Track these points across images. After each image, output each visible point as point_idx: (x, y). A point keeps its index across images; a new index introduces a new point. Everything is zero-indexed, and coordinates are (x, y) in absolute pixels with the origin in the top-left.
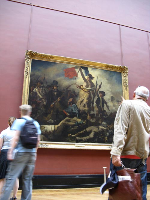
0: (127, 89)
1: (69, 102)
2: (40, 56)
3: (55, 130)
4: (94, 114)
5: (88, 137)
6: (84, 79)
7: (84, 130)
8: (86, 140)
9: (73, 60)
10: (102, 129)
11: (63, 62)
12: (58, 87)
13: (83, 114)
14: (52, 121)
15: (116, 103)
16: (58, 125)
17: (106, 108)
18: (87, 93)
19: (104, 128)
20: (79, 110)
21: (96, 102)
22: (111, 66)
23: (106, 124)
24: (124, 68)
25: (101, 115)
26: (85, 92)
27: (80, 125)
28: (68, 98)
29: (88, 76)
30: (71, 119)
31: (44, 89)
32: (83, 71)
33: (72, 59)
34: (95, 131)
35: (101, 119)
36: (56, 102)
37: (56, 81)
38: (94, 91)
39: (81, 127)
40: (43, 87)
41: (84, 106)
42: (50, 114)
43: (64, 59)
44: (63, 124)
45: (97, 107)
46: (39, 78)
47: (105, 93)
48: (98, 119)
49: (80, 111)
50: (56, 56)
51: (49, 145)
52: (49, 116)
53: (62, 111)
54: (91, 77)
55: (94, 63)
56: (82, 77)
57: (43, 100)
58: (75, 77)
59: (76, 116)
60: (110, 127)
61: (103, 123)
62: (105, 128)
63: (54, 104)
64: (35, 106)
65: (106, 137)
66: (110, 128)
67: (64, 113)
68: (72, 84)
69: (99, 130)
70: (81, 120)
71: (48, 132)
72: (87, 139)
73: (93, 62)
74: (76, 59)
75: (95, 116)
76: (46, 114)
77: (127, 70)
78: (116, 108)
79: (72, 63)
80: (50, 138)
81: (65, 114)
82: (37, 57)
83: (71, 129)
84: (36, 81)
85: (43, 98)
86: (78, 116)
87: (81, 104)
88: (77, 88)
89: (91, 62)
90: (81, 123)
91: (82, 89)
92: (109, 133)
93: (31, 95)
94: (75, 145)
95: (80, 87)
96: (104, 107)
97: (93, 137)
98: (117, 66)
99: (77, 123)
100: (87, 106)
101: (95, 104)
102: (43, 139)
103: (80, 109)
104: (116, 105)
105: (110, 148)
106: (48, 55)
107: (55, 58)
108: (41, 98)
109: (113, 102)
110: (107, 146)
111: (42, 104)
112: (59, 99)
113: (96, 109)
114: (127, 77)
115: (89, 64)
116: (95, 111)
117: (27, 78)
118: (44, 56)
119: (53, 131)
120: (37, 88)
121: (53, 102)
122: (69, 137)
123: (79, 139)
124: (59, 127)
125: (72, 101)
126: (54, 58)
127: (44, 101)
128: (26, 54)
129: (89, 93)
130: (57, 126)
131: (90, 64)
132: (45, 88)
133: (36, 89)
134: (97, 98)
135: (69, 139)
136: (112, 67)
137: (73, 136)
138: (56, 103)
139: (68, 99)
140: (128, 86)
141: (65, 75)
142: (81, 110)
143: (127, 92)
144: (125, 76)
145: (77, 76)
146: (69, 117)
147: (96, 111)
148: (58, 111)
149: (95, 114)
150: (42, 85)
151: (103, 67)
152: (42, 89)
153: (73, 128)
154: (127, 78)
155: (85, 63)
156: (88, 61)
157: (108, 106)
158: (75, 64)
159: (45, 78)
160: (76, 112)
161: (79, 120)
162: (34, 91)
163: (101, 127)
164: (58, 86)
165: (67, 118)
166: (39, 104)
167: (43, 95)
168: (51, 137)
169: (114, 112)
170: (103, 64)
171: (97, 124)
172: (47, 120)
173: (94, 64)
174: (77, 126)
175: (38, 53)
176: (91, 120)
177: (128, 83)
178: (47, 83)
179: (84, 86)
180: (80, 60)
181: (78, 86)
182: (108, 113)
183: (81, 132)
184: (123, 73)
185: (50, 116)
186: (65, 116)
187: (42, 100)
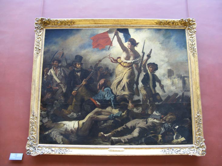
0: (195, 54)
1: (99, 85)
2: (56, 23)
3: (79, 128)
4: (139, 101)
5: (129, 137)
6: (122, 48)
7: (124, 126)
8: (127, 141)
9: (104, 22)
10: (153, 123)
11: (89, 27)
12: (83, 65)
13: (121, 102)
14: (75, 115)
15: (176, 79)
16: (84, 121)
17: (160, 88)
18: (128, 69)
19: (155, 120)
20: (115, 96)
21: (142, 81)
22: (166, 21)
23: (159, 114)
24: (189, 22)
25: (151, 100)
26: (124, 67)
27: (116, 119)
28: (98, 78)
29: (129, 43)
30: (103, 110)
31: (63, 70)
32: (121, 35)
33: (103, 20)
34: (141, 126)
35: (151, 108)
36: (80, 87)
37: (79, 56)
38: (139, 64)
39: (119, 122)
40: (61, 67)
41: (123, 89)
42: (71, 105)
43: (91, 21)
44: (91, 118)
45: (145, 89)
46: (56, 55)
47: (157, 65)
48: (146, 108)
49: (117, 98)
50: (78, 20)
51: (71, 150)
52: (70, 108)
53: (90, 100)
54: (134, 43)
55: (138, 20)
56: (119, 45)
57: (62, 85)
58: (109, 46)
59: (110, 105)
60: (166, 118)
61: (155, 113)
62: (157, 121)
63: (76, 91)
64: (50, 95)
65: (160, 135)
66: (167, 120)
67: (92, 101)
68: (104, 58)
69: (148, 124)
70: (119, 110)
71: (68, 132)
72: (128, 139)
73: (136, 20)
74: (108, 20)
75: (141, 103)
76: (66, 106)
77: (194, 24)
78: (176, 88)
79: (103, 27)
80: (72, 140)
81: (94, 103)
82: (53, 25)
83: (102, 125)
84: (52, 59)
85: (61, 83)
86: (114, 105)
87: (119, 87)
88: (112, 62)
89: (132, 20)
90: (119, 115)
91: (120, 63)
92: (165, 128)
93: (45, 80)
94: (109, 149)
95: (116, 61)
96: (156, 88)
97: (138, 136)
98: (176, 20)
99: (111, 116)
100: (128, 89)
101: (141, 84)
102: (62, 141)
103: (116, 94)
104: (177, 82)
105: (165, 153)
106: (66, 19)
107: (78, 23)
108: (59, 83)
109: (171, 79)
110: (161, 150)
111: (59, 91)
112: (84, 83)
113: (143, 92)
114: (195, 35)
115: (130, 23)
116: (141, 95)
117: (39, 57)
118: (62, 22)
119: (76, 130)
120: (52, 69)
121: (75, 87)
122: (100, 137)
123: (116, 139)
124: (84, 124)
125: (104, 83)
126: (76, 23)
127: (63, 87)
128: (36, 24)
129: (130, 67)
130: (81, 122)
131: (132, 24)
132: (64, 68)
133: (52, 71)
134: (144, 75)
135: (100, 140)
136: (168, 23)
137: (105, 135)
138: (80, 89)
139: (98, 81)
140: (196, 50)
141: (93, 45)
142: (118, 95)
143: (195, 61)
144: (192, 35)
145: (111, 44)
146: (100, 108)
147: (143, 95)
148: (83, 100)
149: (141, 100)
150: (60, 65)
151: (153, 24)
152: (60, 70)
153: (105, 124)
154: (195, 37)
155: (123, 23)
156: (128, 20)
157: (163, 85)
158: (107, 27)
159: (63, 54)
160: (110, 99)
161: (116, 112)
162: (49, 74)
163: (150, 120)
164: (82, 62)
165: (96, 109)
166: (56, 92)
167: (61, 78)
168: (73, 138)
169: (173, 94)
170: (153, 20)
171: (144, 116)
172: (68, 114)
173: (137, 22)
174: (113, 121)
175: (52, 19)
176: (135, 110)
177: (196, 45)
178: (66, 60)
179: (123, 59)
180: (115, 20)
181: (114, 59)
182: (164, 96)
183: (119, 129)
184: (189, 29)
185: (72, 108)
186: (94, 106)
187: (60, 86)
